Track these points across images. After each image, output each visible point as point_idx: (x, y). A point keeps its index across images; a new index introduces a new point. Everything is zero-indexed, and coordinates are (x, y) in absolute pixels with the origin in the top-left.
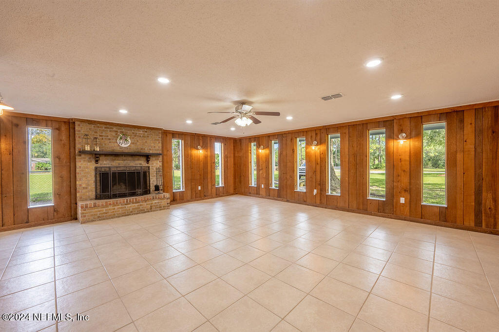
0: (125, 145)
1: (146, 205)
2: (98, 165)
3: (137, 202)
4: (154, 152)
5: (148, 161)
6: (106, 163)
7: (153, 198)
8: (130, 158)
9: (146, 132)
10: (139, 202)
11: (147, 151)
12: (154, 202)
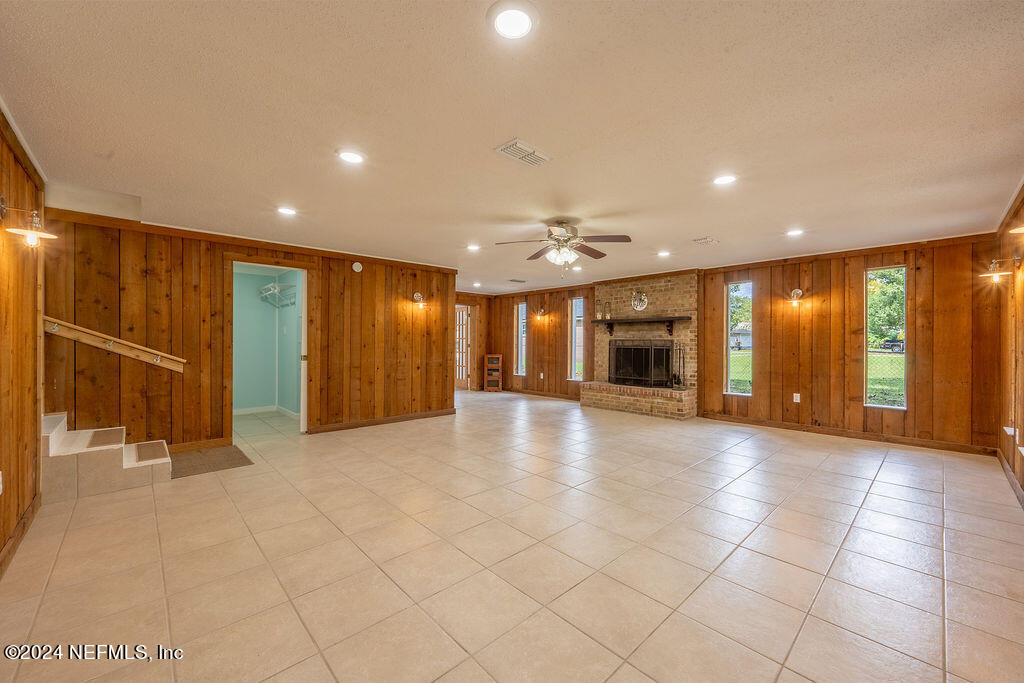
0: (640, 307)
1: (646, 404)
2: (613, 338)
3: (634, 395)
4: (682, 314)
5: (671, 332)
6: (621, 334)
7: (654, 394)
8: (646, 328)
9: (669, 281)
10: (635, 396)
11: (670, 314)
12: (656, 401)
